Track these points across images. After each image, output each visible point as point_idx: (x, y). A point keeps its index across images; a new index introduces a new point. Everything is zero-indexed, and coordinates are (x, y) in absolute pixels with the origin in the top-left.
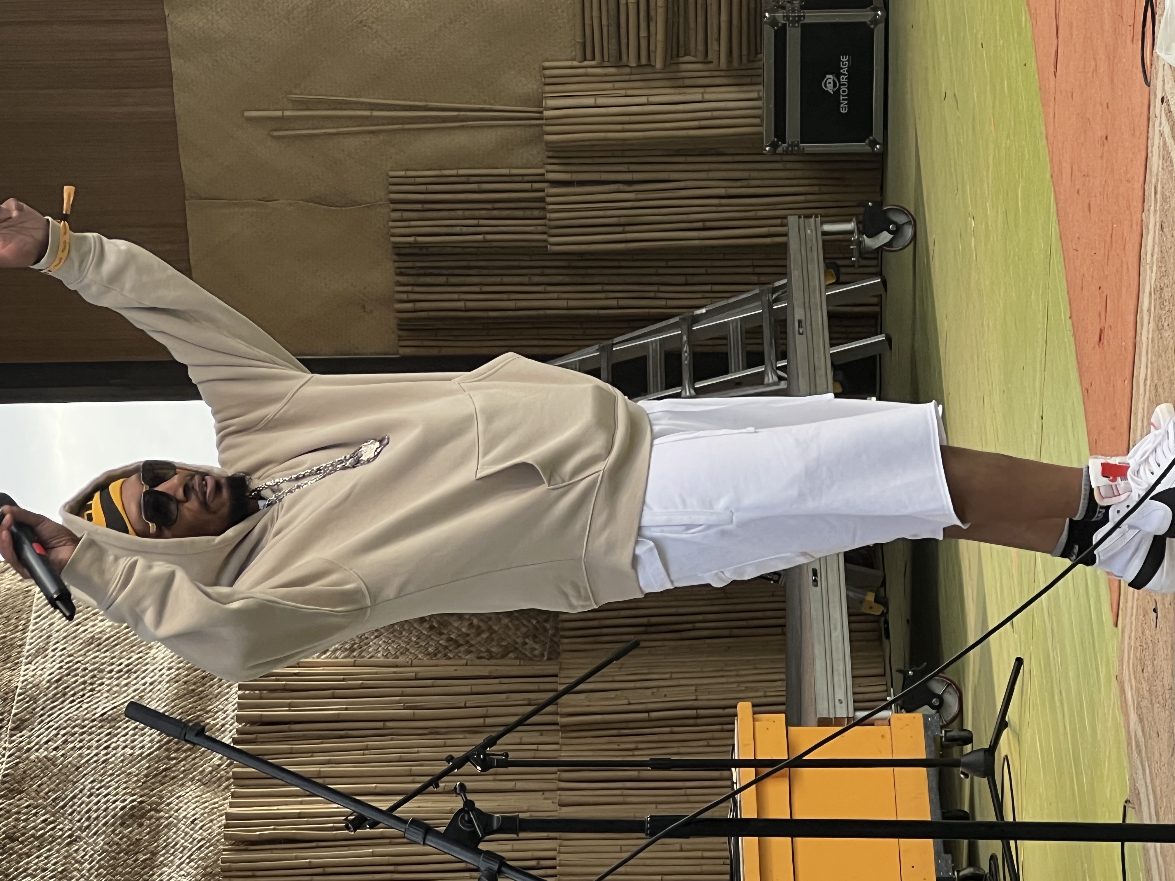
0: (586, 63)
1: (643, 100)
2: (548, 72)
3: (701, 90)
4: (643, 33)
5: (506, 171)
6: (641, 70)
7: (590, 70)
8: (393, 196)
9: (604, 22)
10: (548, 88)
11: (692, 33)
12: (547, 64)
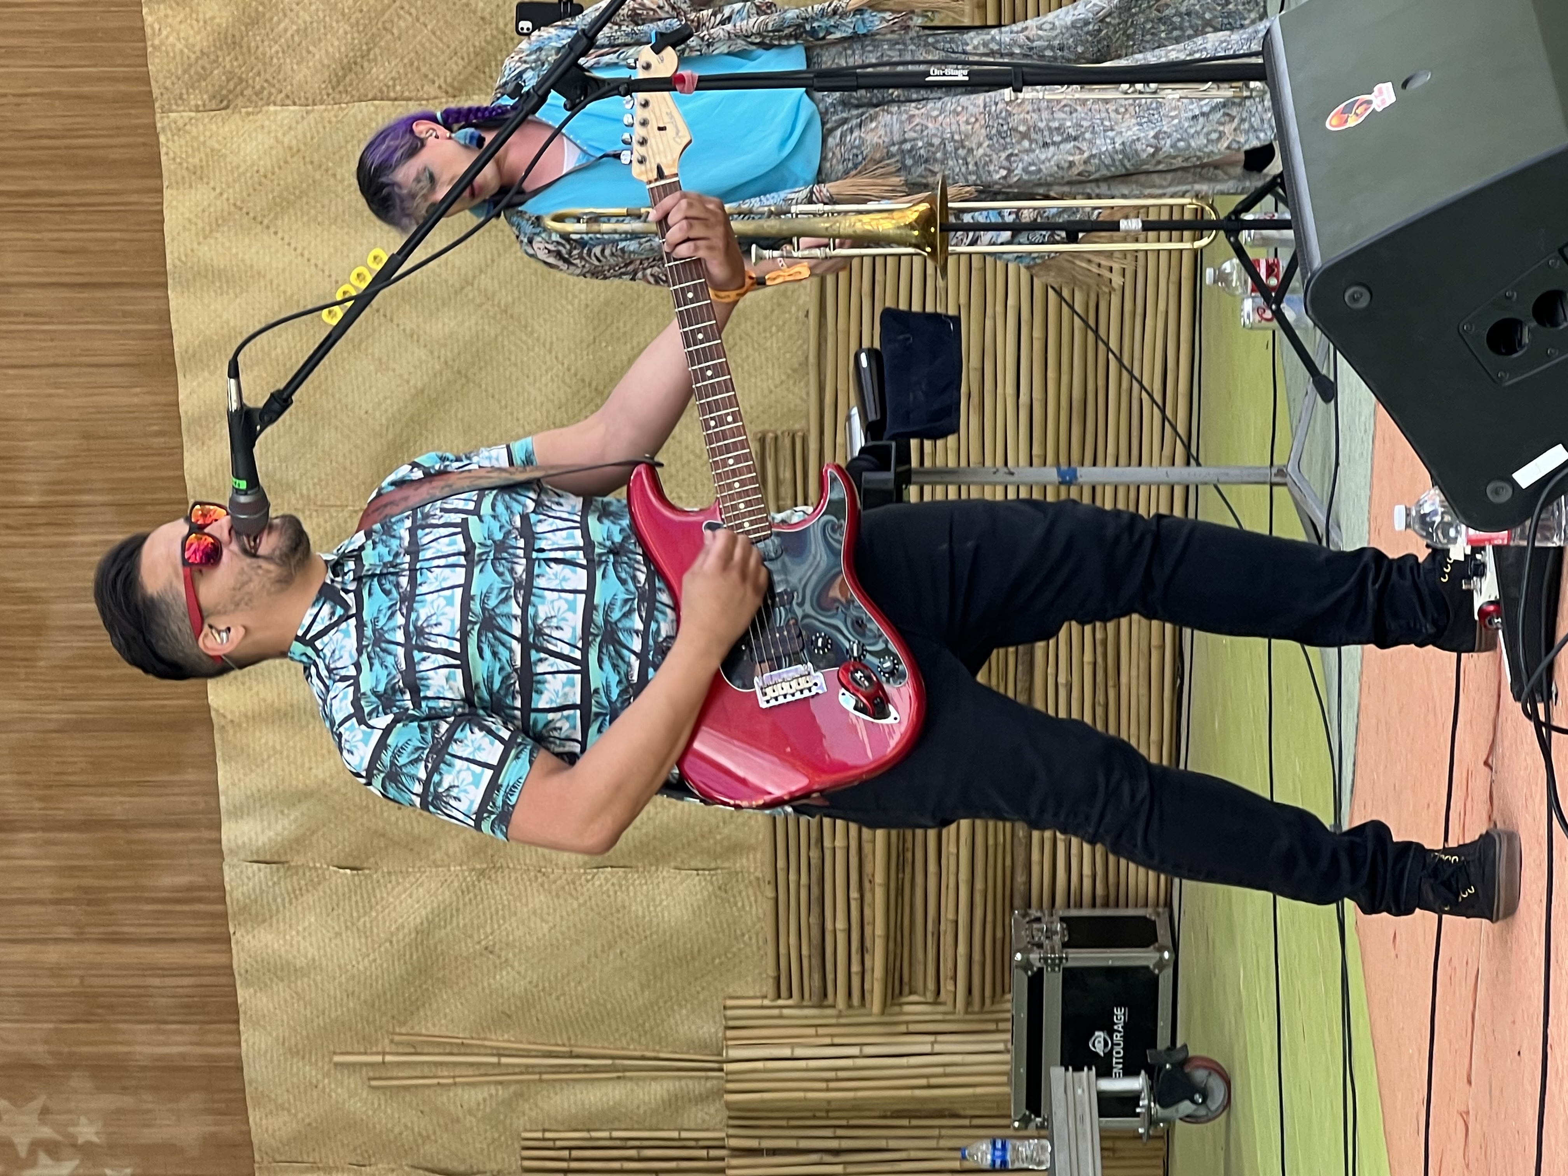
0: (780, 1002)
1: (855, 1051)
2: (729, 1013)
3: (931, 1038)
4: (855, 968)
5: (675, 1134)
6: (851, 1012)
7: (786, 1012)
8: (527, 1163)
9: (805, 952)
10: (730, 1033)
11: (920, 969)
12: (730, 1003)
